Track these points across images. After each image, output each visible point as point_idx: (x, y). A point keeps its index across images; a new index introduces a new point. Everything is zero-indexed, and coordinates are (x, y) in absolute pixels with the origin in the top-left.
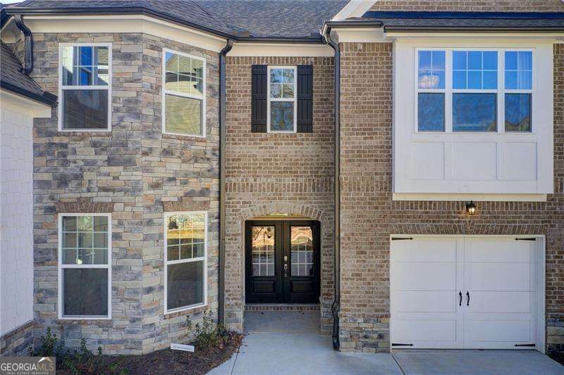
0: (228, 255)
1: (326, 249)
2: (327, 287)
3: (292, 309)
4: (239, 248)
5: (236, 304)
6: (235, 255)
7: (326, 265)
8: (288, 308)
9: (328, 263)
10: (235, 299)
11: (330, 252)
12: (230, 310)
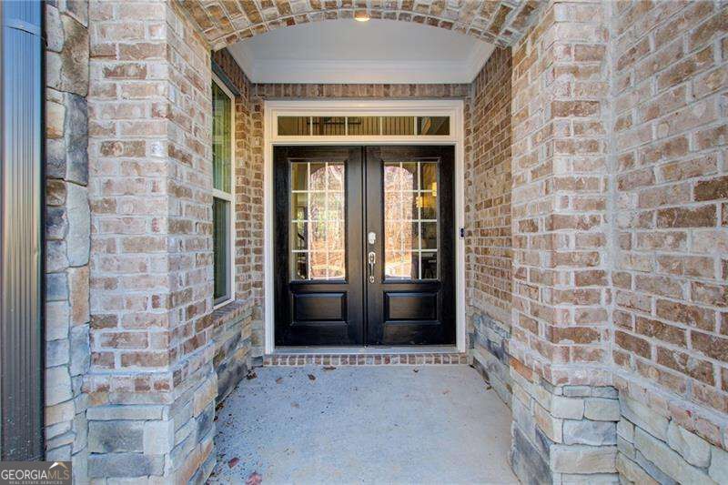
0: (108, 149)
1: (572, 119)
2: (575, 297)
3: (388, 361)
4: (156, 114)
5: (141, 386)
6: (138, 149)
7: (571, 195)
8: (378, 357)
9: (578, 186)
10: (138, 358)
11: (591, 135)
12: (108, 414)
